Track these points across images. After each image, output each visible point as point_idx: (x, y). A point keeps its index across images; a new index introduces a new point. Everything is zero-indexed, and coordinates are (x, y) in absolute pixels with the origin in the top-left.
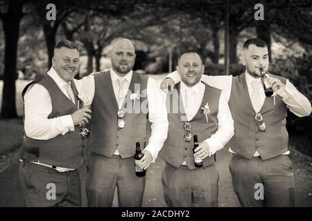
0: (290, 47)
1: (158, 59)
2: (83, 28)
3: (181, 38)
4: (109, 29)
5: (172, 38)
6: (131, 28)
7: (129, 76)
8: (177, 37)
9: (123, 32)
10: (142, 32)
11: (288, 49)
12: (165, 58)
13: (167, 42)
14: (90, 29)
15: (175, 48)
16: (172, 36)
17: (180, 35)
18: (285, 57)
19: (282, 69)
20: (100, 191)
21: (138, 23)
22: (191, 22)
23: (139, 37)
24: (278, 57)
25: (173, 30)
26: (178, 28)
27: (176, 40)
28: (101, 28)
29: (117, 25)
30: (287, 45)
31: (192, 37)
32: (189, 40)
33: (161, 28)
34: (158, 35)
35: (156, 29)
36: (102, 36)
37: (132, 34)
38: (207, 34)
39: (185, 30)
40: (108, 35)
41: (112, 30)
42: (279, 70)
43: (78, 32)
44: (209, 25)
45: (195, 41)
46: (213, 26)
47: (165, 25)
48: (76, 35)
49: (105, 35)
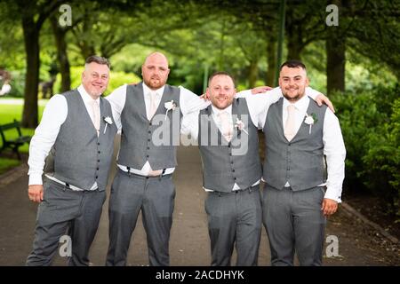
0: (374, 72)
1: (189, 78)
2: (80, 26)
3: (222, 50)
4: (119, 31)
5: (209, 49)
6: (151, 30)
7: (161, 91)
8: (217, 48)
9: (138, 36)
10: (166, 37)
11: (373, 75)
12: (197, 78)
13: (202, 54)
14: (92, 28)
15: (214, 64)
16: (210, 46)
17: (221, 45)
18: (369, 87)
19: (356, 102)
20: (124, 213)
21: (161, 25)
22: (237, 27)
23: (162, 44)
24: (359, 86)
25: (211, 37)
26: (218, 35)
27: (215, 52)
28: (108, 28)
29: (131, 25)
30: (371, 69)
31: (239, 49)
32: (233, 54)
33: (195, 32)
34: (189, 44)
35: (186, 35)
36: (108, 39)
37: (151, 40)
38: (260, 45)
39: (229, 39)
40: (117, 38)
41: (123, 32)
42: (352, 102)
43: (74, 32)
44: (263, 33)
45: (242, 54)
46: (267, 35)
47: (199, 30)
48: (70, 35)
49: (113, 37)
